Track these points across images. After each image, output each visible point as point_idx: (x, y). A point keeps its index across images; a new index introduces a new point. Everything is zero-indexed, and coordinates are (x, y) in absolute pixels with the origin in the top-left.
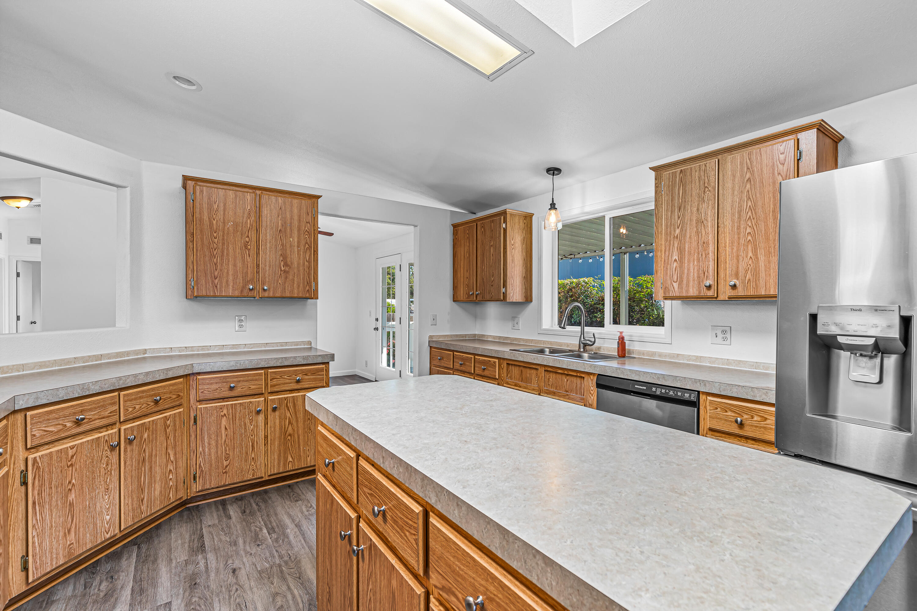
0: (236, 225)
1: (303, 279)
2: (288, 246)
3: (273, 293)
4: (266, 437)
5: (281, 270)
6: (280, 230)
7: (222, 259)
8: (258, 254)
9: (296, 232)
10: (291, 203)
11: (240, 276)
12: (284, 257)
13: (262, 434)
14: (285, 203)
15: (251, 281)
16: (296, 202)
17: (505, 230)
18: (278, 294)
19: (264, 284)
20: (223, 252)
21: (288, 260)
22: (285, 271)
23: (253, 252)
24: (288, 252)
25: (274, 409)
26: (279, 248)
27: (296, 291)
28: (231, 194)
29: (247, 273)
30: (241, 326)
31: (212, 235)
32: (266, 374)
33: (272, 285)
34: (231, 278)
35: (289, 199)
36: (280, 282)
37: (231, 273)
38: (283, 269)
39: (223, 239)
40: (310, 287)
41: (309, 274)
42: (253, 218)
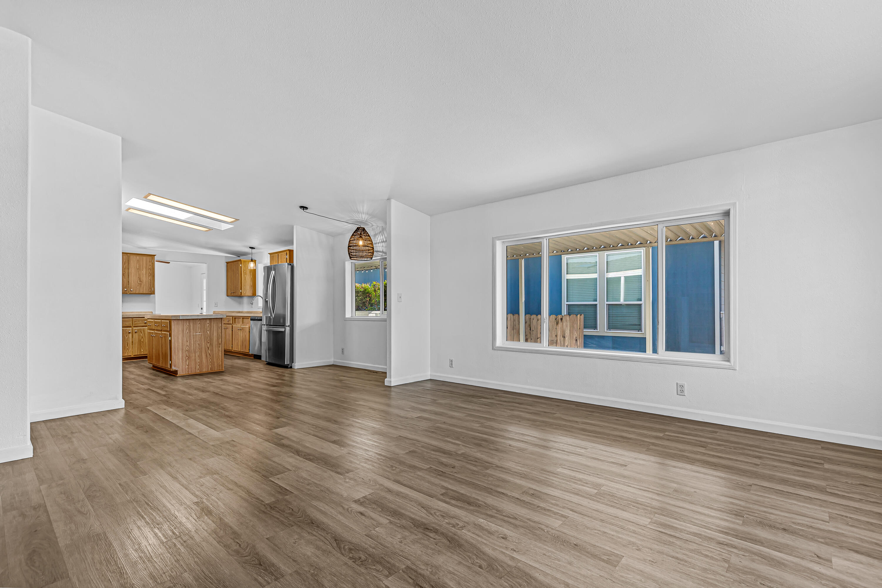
1: (149, 287)
2: (141, 274)
3: (135, 292)
4: (132, 342)
5: (138, 283)
6: (138, 269)
9: (145, 269)
10: (143, 258)
12: (140, 278)
13: (131, 340)
15: (126, 287)
16: (145, 258)
17: (241, 267)
18: (137, 292)
19: (131, 288)
21: (142, 280)
22: (140, 284)
23: (127, 277)
25: (136, 332)
26: (137, 275)
27: (144, 291)
29: (124, 285)
32: (132, 320)
33: (135, 289)
35: (141, 257)
36: (138, 288)
40: (151, 289)
41: (150, 284)
42: (127, 265)
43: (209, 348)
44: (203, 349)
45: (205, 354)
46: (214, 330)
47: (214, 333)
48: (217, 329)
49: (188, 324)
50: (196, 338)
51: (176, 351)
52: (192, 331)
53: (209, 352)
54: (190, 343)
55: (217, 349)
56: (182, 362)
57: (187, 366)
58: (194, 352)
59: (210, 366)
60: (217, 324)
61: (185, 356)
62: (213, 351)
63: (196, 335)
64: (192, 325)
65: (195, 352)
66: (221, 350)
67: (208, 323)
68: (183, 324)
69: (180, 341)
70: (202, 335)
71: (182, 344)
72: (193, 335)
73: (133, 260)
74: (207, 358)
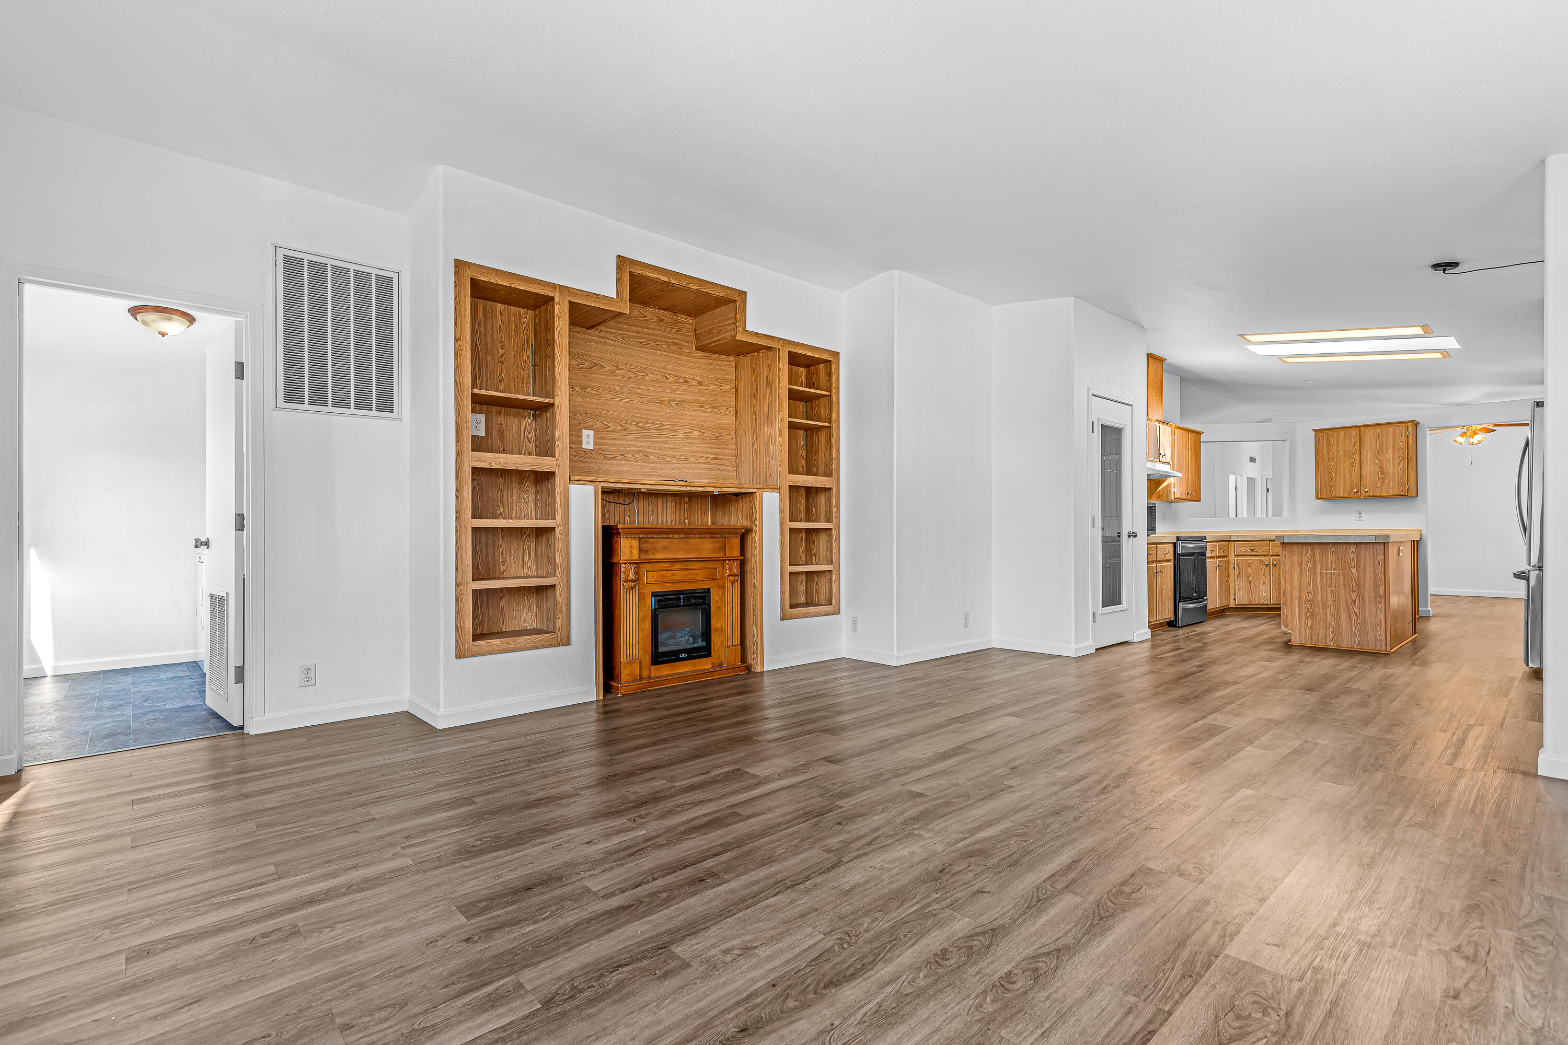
0: (1345, 452)
1: (1398, 482)
2: (1384, 461)
3: (1373, 494)
6: (1378, 451)
7: (1336, 475)
8: (1361, 469)
9: (1391, 450)
10: (1387, 431)
11: (1348, 484)
12: (1381, 468)
14: (1381, 432)
15: (1356, 487)
18: (1377, 494)
19: (1365, 488)
20: (1336, 470)
21: (1385, 470)
22: (1382, 478)
23: (1357, 467)
24: (1385, 465)
26: (1377, 463)
27: (1391, 492)
28: (1342, 433)
29: (1353, 482)
30: (1360, 517)
31: (1329, 461)
33: (1372, 488)
34: (1341, 487)
35: (1385, 428)
36: (1378, 486)
37: (1342, 482)
38: (1380, 477)
39: (1337, 462)
40: (1404, 487)
41: (1403, 478)
42: (1358, 446)
43: (1354, 602)
44: (1343, 603)
45: (1347, 614)
46: (1368, 566)
47: (1367, 572)
48: (1374, 565)
49: (1310, 552)
50: (1327, 579)
51: (1289, 600)
52: (1318, 565)
53: (1356, 609)
54: (1315, 588)
55: (1373, 605)
56: (1300, 619)
57: (1309, 631)
58: (1323, 605)
59: (1358, 638)
60: (1374, 554)
61: (1304, 611)
62: (1365, 609)
63: (1327, 573)
64: (1317, 554)
65: (1325, 606)
67: (1352, 552)
68: (1302, 552)
69: (1296, 582)
70: (1339, 573)
71: (1300, 587)
72: (1322, 574)
73: (1369, 436)
74: (1350, 622)
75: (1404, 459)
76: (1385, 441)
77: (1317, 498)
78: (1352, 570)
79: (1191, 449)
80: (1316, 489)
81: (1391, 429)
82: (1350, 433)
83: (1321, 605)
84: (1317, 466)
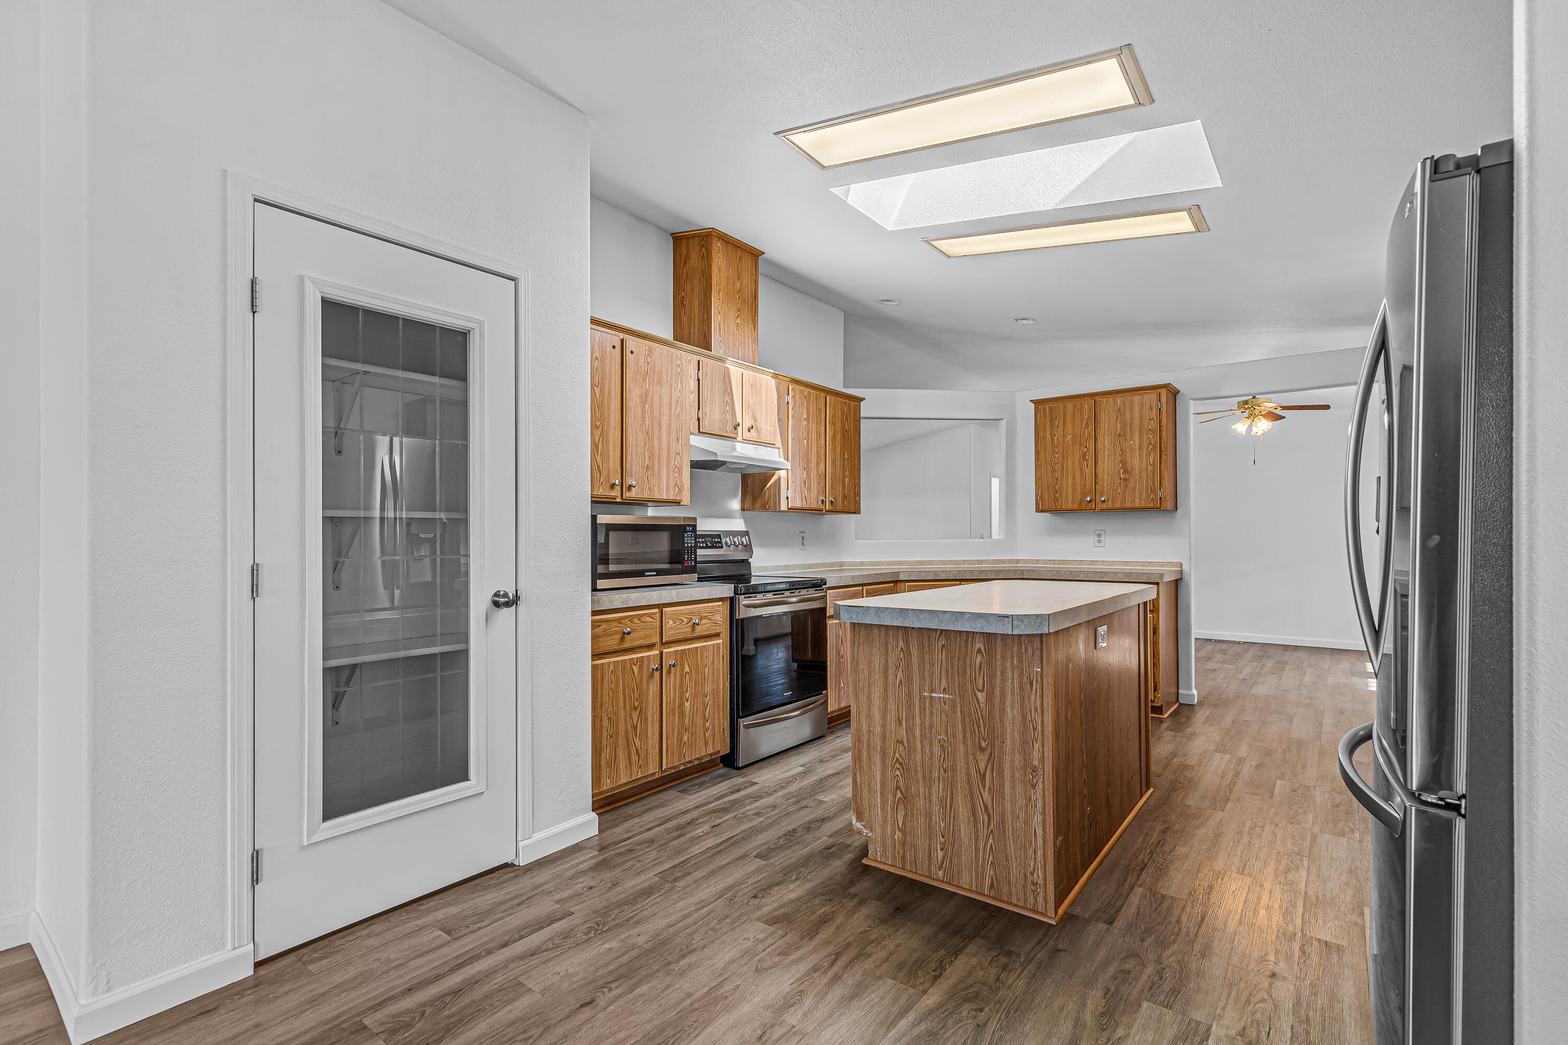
0: (1074, 436)
1: (1147, 487)
2: (1128, 450)
3: (1112, 504)
5: (1121, 478)
6: (1119, 434)
7: (1062, 473)
8: (1096, 463)
9: (1137, 434)
10: (1131, 401)
11: (1079, 488)
12: (1124, 463)
14: (1124, 403)
15: (1089, 493)
18: (1118, 505)
19: (1102, 495)
20: (1063, 466)
21: (1129, 466)
22: (1125, 479)
23: (1092, 462)
24: (1128, 457)
26: (1117, 455)
27: (1137, 501)
28: (1070, 406)
29: (1085, 484)
30: (1099, 541)
31: (1053, 450)
33: (1111, 495)
34: (1070, 491)
36: (1119, 491)
37: (1070, 486)
38: (1122, 476)
39: (1063, 453)
40: (1156, 495)
41: (1153, 480)
42: (1092, 427)
43: (983, 777)
44: (961, 776)
45: (969, 805)
46: (1008, 690)
47: (1008, 704)
48: (1022, 689)
49: (901, 644)
50: (931, 714)
51: (865, 756)
52: (916, 677)
53: (986, 795)
54: (910, 730)
55: (1019, 789)
56: (883, 808)
57: (898, 835)
58: (924, 777)
59: (989, 872)
60: (1020, 660)
61: (892, 785)
62: (1003, 797)
63: (931, 698)
64: (915, 651)
65: (928, 781)
66: (1040, 804)
67: (979, 651)
68: (887, 643)
69: (878, 713)
70: (954, 701)
71: (884, 726)
72: (922, 699)
73: (1108, 408)
74: (976, 825)
75: (1155, 447)
76: (1128, 420)
77: (1038, 511)
78: (979, 694)
79: (833, 423)
80: (1037, 496)
81: (1137, 399)
82: (1082, 406)
83: (920, 776)
84: (1037, 459)
